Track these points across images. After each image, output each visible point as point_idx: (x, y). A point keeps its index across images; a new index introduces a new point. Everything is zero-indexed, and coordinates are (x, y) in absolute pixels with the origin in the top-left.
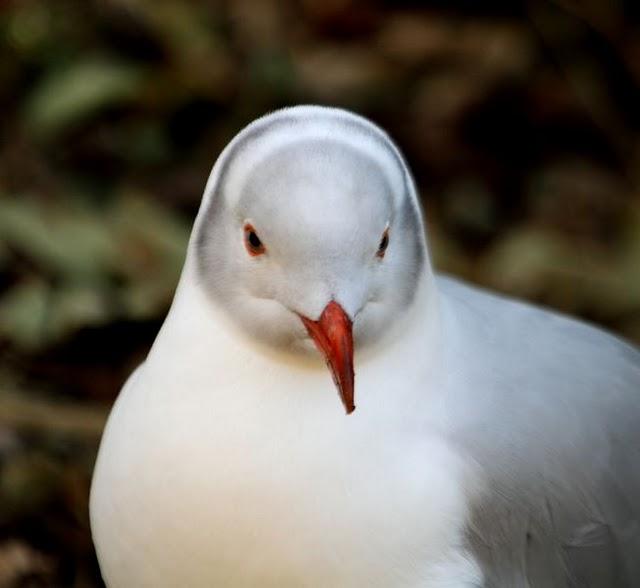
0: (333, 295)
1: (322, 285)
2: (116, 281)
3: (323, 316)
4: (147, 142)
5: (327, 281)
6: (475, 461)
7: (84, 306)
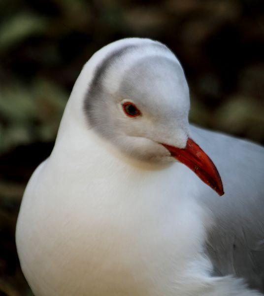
0: (188, 135)
1: (181, 130)
2: (35, 123)
3: (187, 146)
4: (50, 54)
5: (182, 128)
6: (210, 210)
7: (19, 135)
